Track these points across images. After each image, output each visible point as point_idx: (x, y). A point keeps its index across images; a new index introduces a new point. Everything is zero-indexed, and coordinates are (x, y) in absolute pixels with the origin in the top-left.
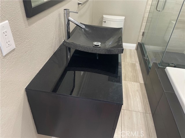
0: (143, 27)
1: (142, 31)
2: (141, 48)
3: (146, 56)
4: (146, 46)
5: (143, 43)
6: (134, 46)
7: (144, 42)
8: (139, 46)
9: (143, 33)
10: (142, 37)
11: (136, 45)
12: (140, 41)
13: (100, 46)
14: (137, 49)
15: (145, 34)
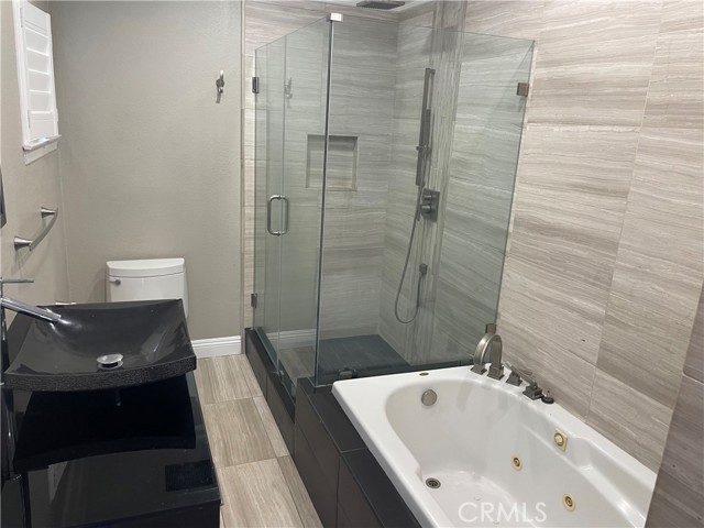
0: (249, 282)
1: (249, 291)
2: (256, 343)
3: (277, 366)
4: (271, 336)
5: (260, 329)
6: (233, 343)
7: (260, 325)
8: (249, 340)
9: (254, 298)
10: (254, 311)
11: (239, 337)
12: (249, 325)
13: (121, 364)
14: (246, 350)
15: (260, 300)
